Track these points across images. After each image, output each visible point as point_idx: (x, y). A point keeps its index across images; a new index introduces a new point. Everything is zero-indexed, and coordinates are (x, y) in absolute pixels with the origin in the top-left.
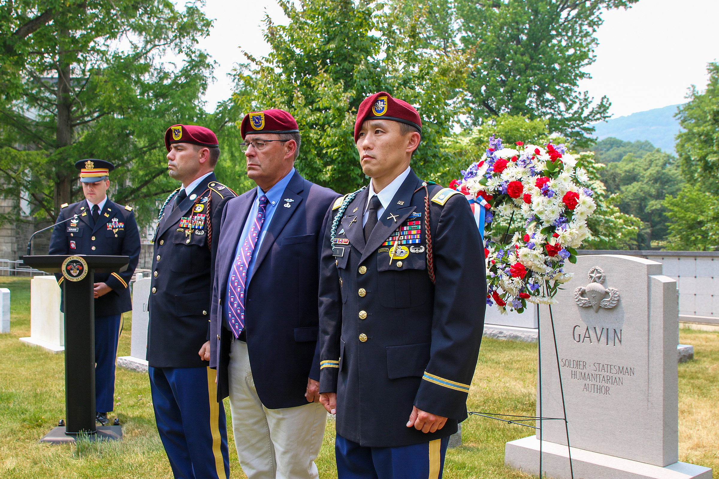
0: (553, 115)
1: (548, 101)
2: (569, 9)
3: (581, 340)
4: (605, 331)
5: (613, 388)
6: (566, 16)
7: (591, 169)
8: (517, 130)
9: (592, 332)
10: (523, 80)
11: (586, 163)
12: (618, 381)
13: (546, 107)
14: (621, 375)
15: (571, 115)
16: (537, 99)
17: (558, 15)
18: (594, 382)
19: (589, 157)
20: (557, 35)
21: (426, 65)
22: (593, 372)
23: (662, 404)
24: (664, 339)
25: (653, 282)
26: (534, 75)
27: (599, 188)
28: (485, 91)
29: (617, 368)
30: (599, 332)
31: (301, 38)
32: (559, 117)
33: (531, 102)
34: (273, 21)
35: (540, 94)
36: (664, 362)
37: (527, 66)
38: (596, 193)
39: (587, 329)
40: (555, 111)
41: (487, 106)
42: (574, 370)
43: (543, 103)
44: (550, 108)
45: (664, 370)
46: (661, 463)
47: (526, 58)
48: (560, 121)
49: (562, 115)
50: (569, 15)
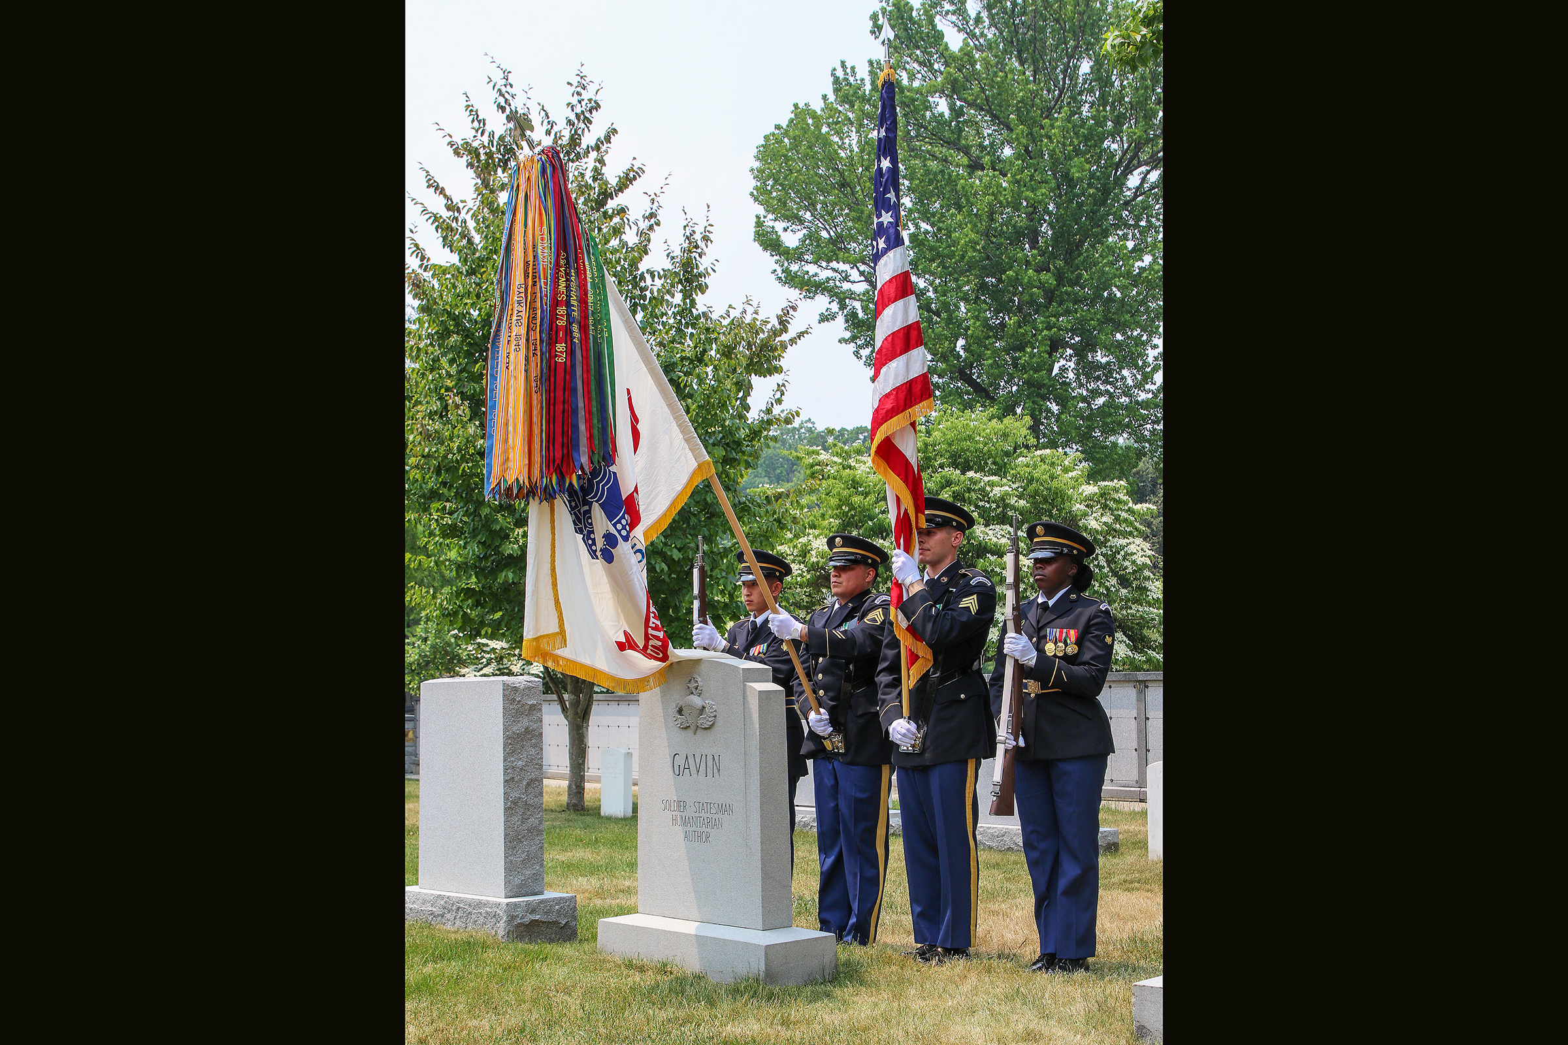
0: (1111, 395)
1: (1100, 366)
2: (1143, 169)
3: (681, 774)
4: (704, 757)
5: (713, 832)
6: (1138, 183)
7: (1124, 515)
8: (970, 438)
9: (691, 760)
10: (1042, 322)
11: (1111, 504)
12: (716, 824)
13: (1098, 378)
14: (720, 815)
15: (1150, 396)
16: (1077, 364)
17: (1120, 182)
18: (694, 828)
19: (1116, 490)
20: (1117, 227)
21: (703, 337)
22: (694, 815)
23: (759, 848)
24: (761, 764)
25: (748, 690)
26: (1067, 312)
27: (1142, 553)
28: (964, 348)
29: (716, 806)
30: (698, 761)
31: (469, 292)
32: (1124, 400)
33: (1063, 369)
34: (428, 254)
35: (1080, 352)
36: (762, 793)
37: (1050, 295)
38: (1134, 562)
39: (687, 758)
40: (1116, 388)
41: (969, 380)
42: (674, 813)
43: (1088, 369)
44: (1106, 382)
45: (762, 804)
46: (760, 926)
47: (1048, 278)
48: (1127, 408)
49: (1130, 396)
50: (1143, 180)
